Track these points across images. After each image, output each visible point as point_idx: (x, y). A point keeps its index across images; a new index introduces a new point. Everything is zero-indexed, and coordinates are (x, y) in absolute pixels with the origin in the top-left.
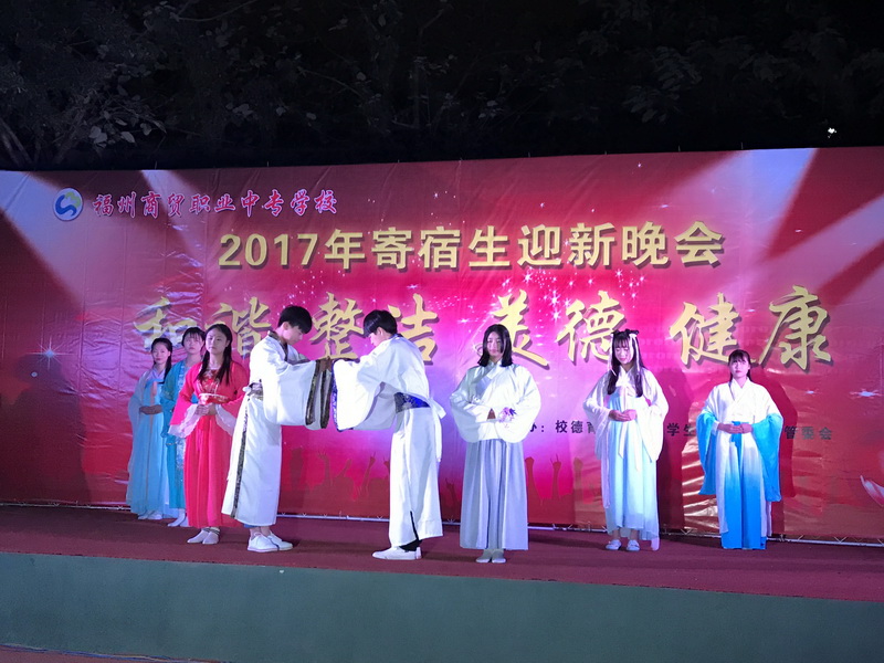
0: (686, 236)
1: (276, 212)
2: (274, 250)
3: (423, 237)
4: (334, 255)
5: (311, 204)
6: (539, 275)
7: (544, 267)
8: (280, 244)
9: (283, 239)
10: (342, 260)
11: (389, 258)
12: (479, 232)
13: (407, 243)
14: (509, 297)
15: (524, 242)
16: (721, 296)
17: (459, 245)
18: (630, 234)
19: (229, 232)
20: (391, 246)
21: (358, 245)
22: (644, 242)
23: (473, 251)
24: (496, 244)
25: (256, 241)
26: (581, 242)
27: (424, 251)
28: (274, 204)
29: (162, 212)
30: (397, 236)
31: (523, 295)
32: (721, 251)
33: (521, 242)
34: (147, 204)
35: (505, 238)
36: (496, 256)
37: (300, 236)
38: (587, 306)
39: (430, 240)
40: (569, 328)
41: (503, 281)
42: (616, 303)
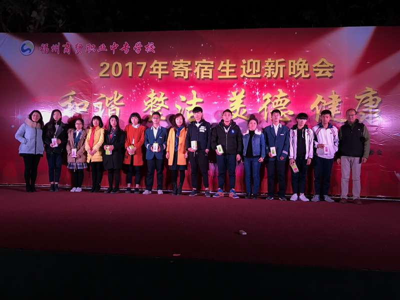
0: (318, 64)
1: (126, 52)
2: (125, 69)
3: (196, 64)
4: (154, 72)
5: (143, 49)
6: (250, 82)
7: (252, 78)
8: (128, 66)
9: (130, 64)
10: (158, 74)
11: (180, 74)
12: (222, 62)
13: (189, 67)
14: (236, 92)
15: (243, 67)
16: (333, 91)
17: (214, 68)
18: (292, 63)
19: (104, 61)
20: (181, 69)
21: (165, 67)
22: (298, 67)
23: (220, 71)
24: (230, 68)
25: (117, 65)
26: (270, 67)
27: (197, 70)
28: (126, 48)
29: (72, 51)
30: (184, 63)
31: (243, 91)
32: (334, 72)
33: (242, 67)
34: (65, 48)
35: (234, 65)
36: (230, 73)
37: (138, 63)
38: (273, 96)
39: (200, 65)
40: (265, 106)
41: (234, 85)
42: (286, 94)
